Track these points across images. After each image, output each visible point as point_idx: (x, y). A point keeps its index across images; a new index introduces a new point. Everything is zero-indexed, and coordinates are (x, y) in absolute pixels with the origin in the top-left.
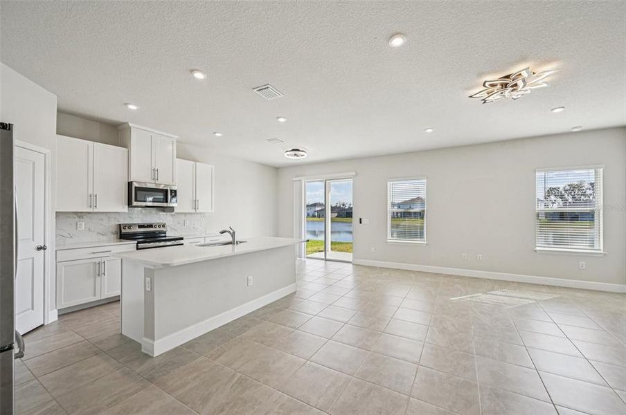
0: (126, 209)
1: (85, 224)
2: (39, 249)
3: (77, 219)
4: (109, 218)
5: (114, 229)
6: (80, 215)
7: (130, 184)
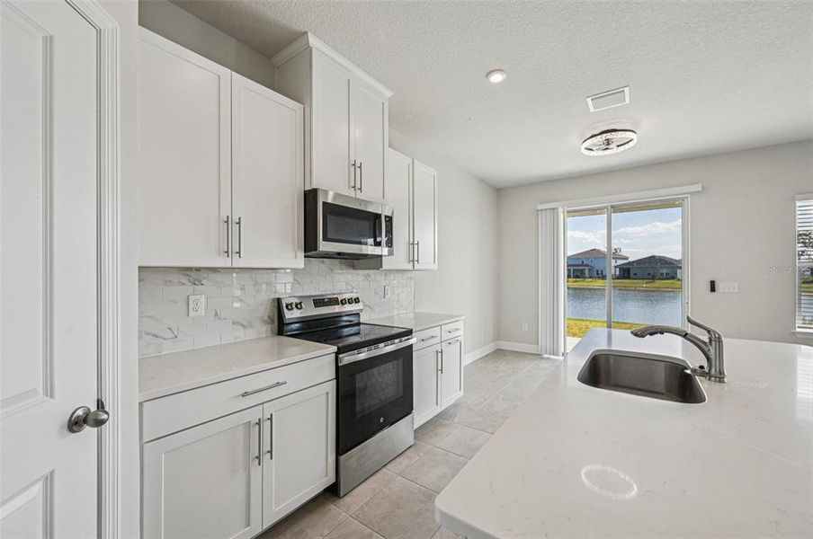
0: (299, 261)
1: (207, 299)
2: (75, 424)
3: (190, 288)
4: (256, 283)
5: (265, 310)
6: (193, 274)
7: (310, 197)
